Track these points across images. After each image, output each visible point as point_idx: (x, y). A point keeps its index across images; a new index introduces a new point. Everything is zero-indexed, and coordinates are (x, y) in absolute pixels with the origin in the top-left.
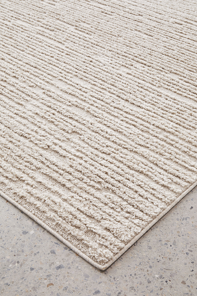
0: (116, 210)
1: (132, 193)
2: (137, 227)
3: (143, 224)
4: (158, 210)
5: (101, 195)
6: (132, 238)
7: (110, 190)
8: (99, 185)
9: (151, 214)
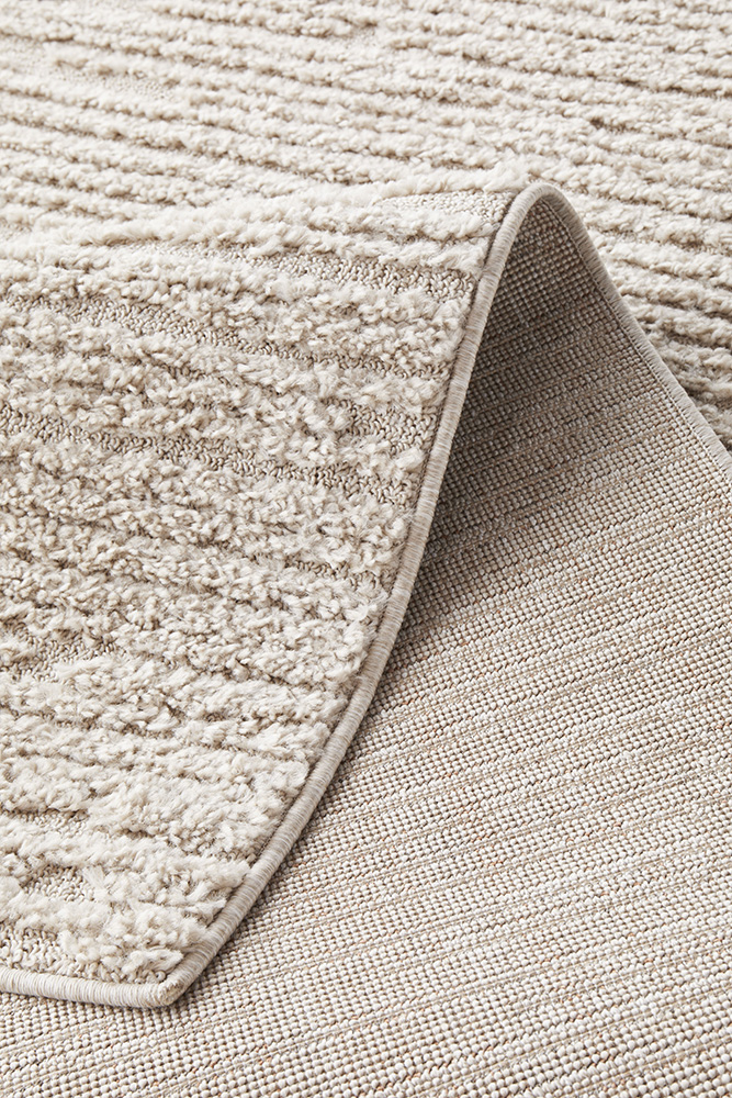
0: (150, 727)
1: (194, 609)
2: (282, 766)
3: (305, 744)
4: (355, 637)
5: (45, 684)
6: (275, 821)
7: (85, 637)
8: (19, 633)
9: (329, 674)
